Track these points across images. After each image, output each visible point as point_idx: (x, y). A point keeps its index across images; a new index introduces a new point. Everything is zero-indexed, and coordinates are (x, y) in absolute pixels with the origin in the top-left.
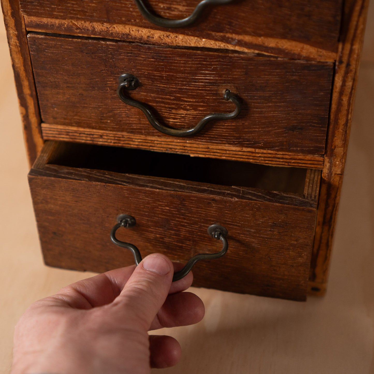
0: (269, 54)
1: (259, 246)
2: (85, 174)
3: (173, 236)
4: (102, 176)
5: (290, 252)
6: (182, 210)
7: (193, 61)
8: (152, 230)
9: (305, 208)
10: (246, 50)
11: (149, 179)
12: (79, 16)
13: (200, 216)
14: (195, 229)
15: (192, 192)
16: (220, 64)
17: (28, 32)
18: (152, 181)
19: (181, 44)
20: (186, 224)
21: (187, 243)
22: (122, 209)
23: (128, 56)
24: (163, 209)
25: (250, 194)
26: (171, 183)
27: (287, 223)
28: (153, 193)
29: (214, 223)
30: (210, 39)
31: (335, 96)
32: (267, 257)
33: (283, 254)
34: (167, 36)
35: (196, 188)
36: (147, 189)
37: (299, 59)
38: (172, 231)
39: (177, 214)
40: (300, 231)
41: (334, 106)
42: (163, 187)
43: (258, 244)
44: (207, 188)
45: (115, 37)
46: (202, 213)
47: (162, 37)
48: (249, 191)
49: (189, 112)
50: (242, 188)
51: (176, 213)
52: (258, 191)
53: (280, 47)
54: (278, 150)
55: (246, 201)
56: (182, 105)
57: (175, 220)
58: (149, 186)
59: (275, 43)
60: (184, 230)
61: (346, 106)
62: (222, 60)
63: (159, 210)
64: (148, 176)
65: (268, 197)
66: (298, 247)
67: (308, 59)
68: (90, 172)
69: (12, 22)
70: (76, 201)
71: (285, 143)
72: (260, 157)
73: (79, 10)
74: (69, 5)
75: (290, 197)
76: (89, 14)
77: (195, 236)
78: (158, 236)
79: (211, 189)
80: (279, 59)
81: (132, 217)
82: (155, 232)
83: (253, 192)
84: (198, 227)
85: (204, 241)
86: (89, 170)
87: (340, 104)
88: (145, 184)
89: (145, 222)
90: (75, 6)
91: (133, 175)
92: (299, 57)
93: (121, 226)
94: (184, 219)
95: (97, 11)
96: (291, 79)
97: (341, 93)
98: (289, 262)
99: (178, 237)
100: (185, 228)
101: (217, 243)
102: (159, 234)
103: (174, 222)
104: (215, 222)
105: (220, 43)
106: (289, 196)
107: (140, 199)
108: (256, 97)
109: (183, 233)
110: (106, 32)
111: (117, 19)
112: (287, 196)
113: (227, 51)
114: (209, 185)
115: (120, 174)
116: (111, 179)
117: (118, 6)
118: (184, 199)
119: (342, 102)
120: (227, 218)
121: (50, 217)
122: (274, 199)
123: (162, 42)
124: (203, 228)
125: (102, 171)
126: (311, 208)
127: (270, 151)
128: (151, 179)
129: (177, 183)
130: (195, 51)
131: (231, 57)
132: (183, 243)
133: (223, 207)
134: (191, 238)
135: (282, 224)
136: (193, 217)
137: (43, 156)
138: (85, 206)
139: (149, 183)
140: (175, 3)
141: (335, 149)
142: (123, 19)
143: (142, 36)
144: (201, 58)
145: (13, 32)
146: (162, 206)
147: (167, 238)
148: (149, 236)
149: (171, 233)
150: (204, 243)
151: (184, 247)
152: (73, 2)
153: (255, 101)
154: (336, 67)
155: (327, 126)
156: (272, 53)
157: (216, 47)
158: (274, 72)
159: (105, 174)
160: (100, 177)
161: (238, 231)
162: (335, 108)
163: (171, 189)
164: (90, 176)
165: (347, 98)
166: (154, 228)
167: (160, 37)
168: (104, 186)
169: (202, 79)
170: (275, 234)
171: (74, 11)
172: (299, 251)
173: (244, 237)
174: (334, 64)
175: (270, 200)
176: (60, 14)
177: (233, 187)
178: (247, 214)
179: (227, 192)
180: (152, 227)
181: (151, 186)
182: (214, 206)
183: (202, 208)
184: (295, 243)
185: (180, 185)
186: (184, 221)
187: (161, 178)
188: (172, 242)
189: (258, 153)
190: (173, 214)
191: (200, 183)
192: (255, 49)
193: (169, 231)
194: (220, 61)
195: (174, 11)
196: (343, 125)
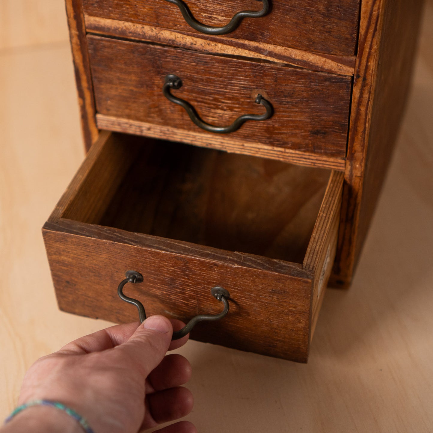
0: (296, 65)
1: (260, 309)
2: (96, 231)
3: (178, 294)
4: (112, 234)
5: (289, 318)
6: (187, 271)
7: (229, 67)
8: (159, 287)
9: (301, 279)
10: (276, 60)
11: (156, 239)
12: (133, 19)
13: (203, 278)
14: (199, 290)
15: (195, 256)
16: (253, 71)
17: (87, 33)
18: (159, 241)
19: (220, 52)
20: (190, 284)
21: (192, 301)
22: (130, 266)
23: (173, 59)
24: (168, 269)
25: (251, 261)
26: (176, 245)
27: (285, 291)
28: (158, 254)
29: (216, 285)
30: (245, 49)
31: (354, 106)
32: (268, 320)
33: (282, 318)
34: (209, 44)
35: (200, 251)
36: (153, 250)
37: (322, 72)
38: (178, 289)
39: (181, 275)
40: (297, 299)
41: (353, 115)
42: (168, 248)
43: (259, 308)
44: (211, 252)
45: (163, 42)
46: (205, 276)
47: (203, 45)
48: (250, 258)
49: (226, 112)
50: (244, 254)
51: (181, 273)
52: (259, 259)
53: (305, 60)
54: (305, 151)
55: (246, 268)
56: (220, 105)
57: (180, 280)
58: (155, 247)
59: (301, 56)
60: (189, 290)
61: (364, 116)
62: (255, 68)
63: (165, 269)
64: (156, 236)
65: (267, 265)
66: (296, 314)
67: (330, 72)
68: (101, 229)
69: (74, 23)
70: (87, 256)
71: (310, 145)
72: (289, 156)
74: (124, 9)
75: (289, 267)
77: (199, 296)
78: (164, 292)
79: (214, 254)
80: (304, 70)
81: (139, 273)
82: (161, 289)
83: (253, 259)
84: (201, 287)
85: (208, 300)
86: (100, 226)
87: (358, 113)
88: (152, 245)
89: (152, 279)
90: (129, 10)
91: (142, 235)
92: (322, 70)
93: (129, 281)
94: (189, 279)
95: (148, 15)
96: (315, 88)
97: (359, 103)
98: (289, 326)
99: (184, 296)
100: (190, 288)
101: (220, 304)
102: (165, 291)
103: (179, 281)
104: (218, 285)
105: (254, 53)
106: (288, 265)
107: (147, 258)
108: (284, 103)
109: (188, 292)
110: (154, 37)
111: (165, 23)
112: (286, 265)
113: (259, 60)
114: (213, 249)
115: (130, 232)
116: (120, 237)
117: (166, 12)
118: (187, 262)
119: (360, 111)
120: (228, 282)
121: (63, 268)
122: (272, 268)
123: (204, 49)
124: (206, 289)
125: (113, 228)
126: (306, 280)
127: (297, 152)
128: (158, 239)
129: (182, 245)
130: (231, 59)
131: (262, 66)
132: (188, 301)
133: (225, 272)
134: (195, 297)
135: (281, 291)
136: (197, 278)
137: (58, 210)
138: (95, 260)
139: (156, 243)
141: (355, 154)
143: (186, 43)
144: (237, 65)
145: (75, 32)
146: (167, 266)
147: (173, 295)
148: (157, 292)
149: (177, 291)
150: (208, 303)
151: (189, 305)
152: (128, 6)
153: (283, 106)
154: (354, 81)
155: (347, 132)
156: (298, 64)
157: (250, 56)
158: (300, 81)
159: (115, 232)
160: (109, 235)
161: (240, 295)
162: (354, 117)
163: (175, 251)
164: (100, 233)
165: (365, 108)
166: (161, 285)
167: (201, 45)
168: (113, 244)
169: (237, 84)
170: (274, 300)
172: (297, 317)
173: (246, 300)
174: (353, 78)
175: (269, 269)
177: (235, 252)
178: (247, 280)
179: (228, 257)
180: (159, 285)
181: (157, 247)
182: (216, 271)
183: (204, 271)
184: (294, 309)
185: (185, 247)
186: (189, 281)
187: (168, 239)
188: (178, 300)
189: (288, 153)
190: (178, 274)
191: (205, 247)
192: (284, 60)
193: (175, 289)
194: (253, 69)
195: (214, 20)
196: (362, 132)
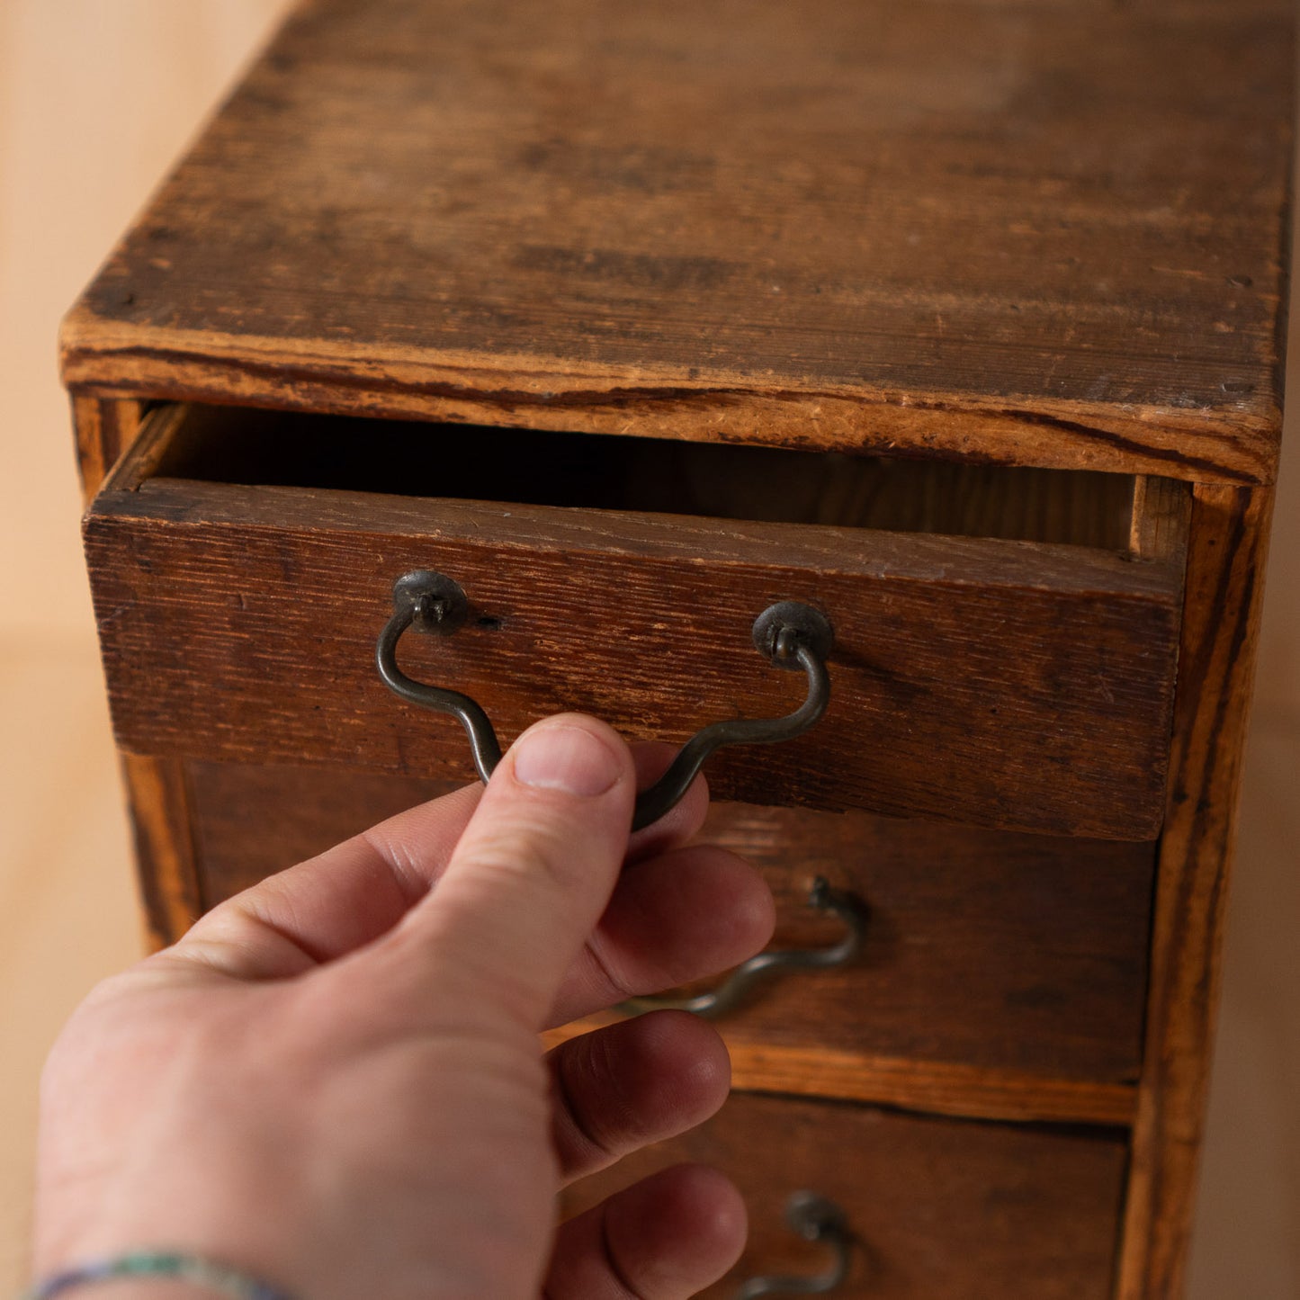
73: (307, 738)
76: (341, 749)
90: (293, 725)
95: (366, 740)
111: (432, 764)
117: (436, 724)
140: (622, 718)
142: (454, 764)
152: (287, 714)
171: (291, 738)
176: (243, 748)
